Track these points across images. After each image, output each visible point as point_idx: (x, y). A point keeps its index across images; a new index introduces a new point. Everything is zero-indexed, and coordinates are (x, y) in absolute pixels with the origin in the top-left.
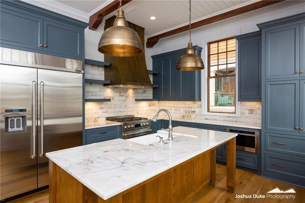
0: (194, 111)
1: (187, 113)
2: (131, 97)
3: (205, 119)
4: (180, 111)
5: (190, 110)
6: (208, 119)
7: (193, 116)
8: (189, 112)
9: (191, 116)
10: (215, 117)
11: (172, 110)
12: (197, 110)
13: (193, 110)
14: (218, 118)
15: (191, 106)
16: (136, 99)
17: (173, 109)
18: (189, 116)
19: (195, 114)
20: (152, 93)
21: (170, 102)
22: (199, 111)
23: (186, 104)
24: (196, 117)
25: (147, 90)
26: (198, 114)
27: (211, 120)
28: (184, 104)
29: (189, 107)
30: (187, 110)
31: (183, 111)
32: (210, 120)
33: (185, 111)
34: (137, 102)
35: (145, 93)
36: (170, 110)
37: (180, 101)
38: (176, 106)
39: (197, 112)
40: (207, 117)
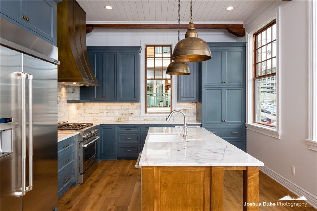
0: (131, 113)
1: (124, 115)
2: (64, 97)
3: (144, 120)
4: (115, 113)
5: (127, 112)
6: (148, 120)
7: (131, 118)
8: (126, 114)
9: (128, 118)
10: (154, 118)
11: (103, 113)
12: (136, 112)
13: (131, 111)
14: (157, 118)
15: (129, 108)
16: (68, 100)
17: (105, 112)
18: (126, 118)
19: (133, 115)
20: (79, 92)
21: (101, 104)
22: (137, 113)
23: (122, 106)
24: (135, 119)
25: (76, 89)
26: (136, 115)
27: (151, 120)
28: (120, 106)
29: (126, 109)
30: (123, 112)
31: (119, 113)
32: (149, 120)
33: (121, 113)
34: (68, 104)
35: (74, 93)
36: (101, 112)
37: (115, 103)
38: (109, 108)
39: (135, 114)
40: (146, 118)
